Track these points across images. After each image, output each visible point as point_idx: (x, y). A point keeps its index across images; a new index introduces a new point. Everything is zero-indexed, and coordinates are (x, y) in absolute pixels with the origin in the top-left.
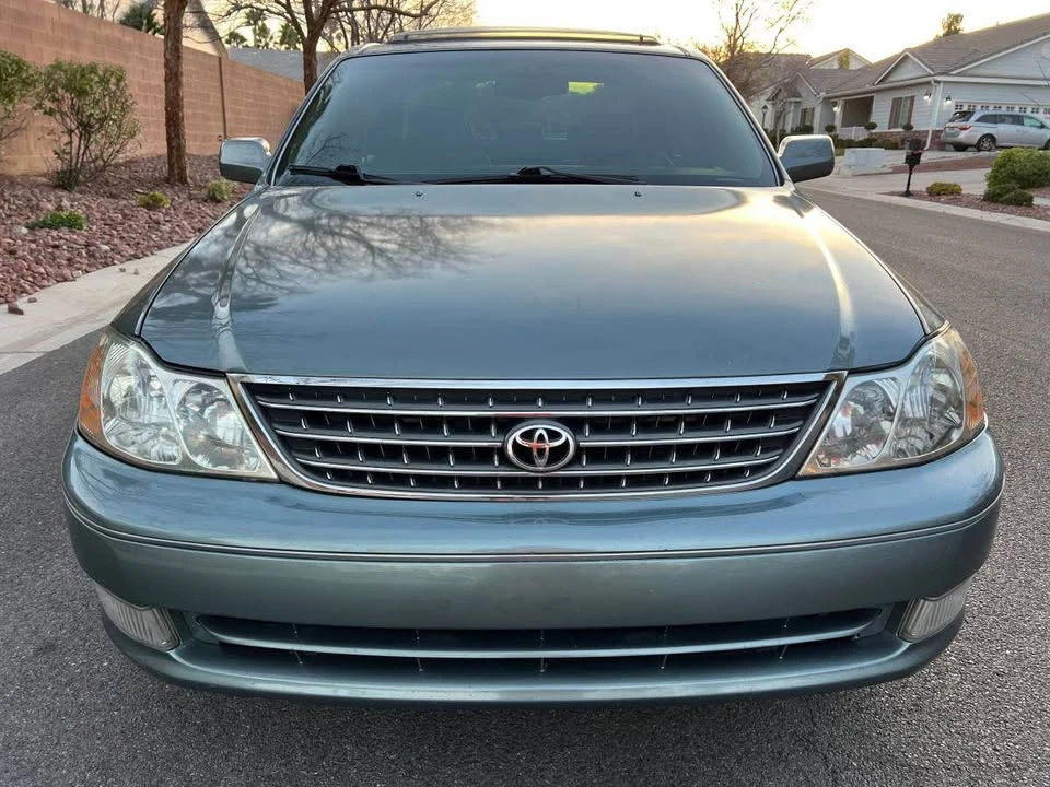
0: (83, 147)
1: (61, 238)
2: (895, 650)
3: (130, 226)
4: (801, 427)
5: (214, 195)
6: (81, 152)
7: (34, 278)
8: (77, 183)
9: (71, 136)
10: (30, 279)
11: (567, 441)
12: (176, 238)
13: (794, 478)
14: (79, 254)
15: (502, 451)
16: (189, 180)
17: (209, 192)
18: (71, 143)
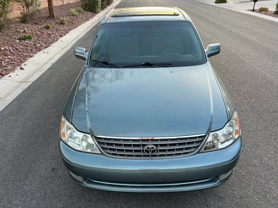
0: (27, 10)
1: (28, 43)
2: (217, 182)
3: (43, 36)
4: (200, 144)
5: (62, 22)
6: (27, 12)
7: (24, 57)
8: (27, 21)
9: (24, 8)
10: (23, 58)
11: (155, 149)
12: (55, 39)
13: (199, 153)
14: (33, 48)
15: (143, 150)
16: (55, 17)
17: (61, 21)
18: (24, 10)
